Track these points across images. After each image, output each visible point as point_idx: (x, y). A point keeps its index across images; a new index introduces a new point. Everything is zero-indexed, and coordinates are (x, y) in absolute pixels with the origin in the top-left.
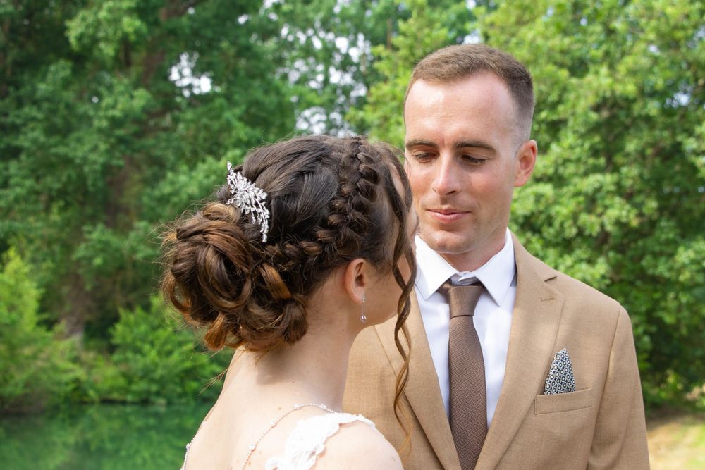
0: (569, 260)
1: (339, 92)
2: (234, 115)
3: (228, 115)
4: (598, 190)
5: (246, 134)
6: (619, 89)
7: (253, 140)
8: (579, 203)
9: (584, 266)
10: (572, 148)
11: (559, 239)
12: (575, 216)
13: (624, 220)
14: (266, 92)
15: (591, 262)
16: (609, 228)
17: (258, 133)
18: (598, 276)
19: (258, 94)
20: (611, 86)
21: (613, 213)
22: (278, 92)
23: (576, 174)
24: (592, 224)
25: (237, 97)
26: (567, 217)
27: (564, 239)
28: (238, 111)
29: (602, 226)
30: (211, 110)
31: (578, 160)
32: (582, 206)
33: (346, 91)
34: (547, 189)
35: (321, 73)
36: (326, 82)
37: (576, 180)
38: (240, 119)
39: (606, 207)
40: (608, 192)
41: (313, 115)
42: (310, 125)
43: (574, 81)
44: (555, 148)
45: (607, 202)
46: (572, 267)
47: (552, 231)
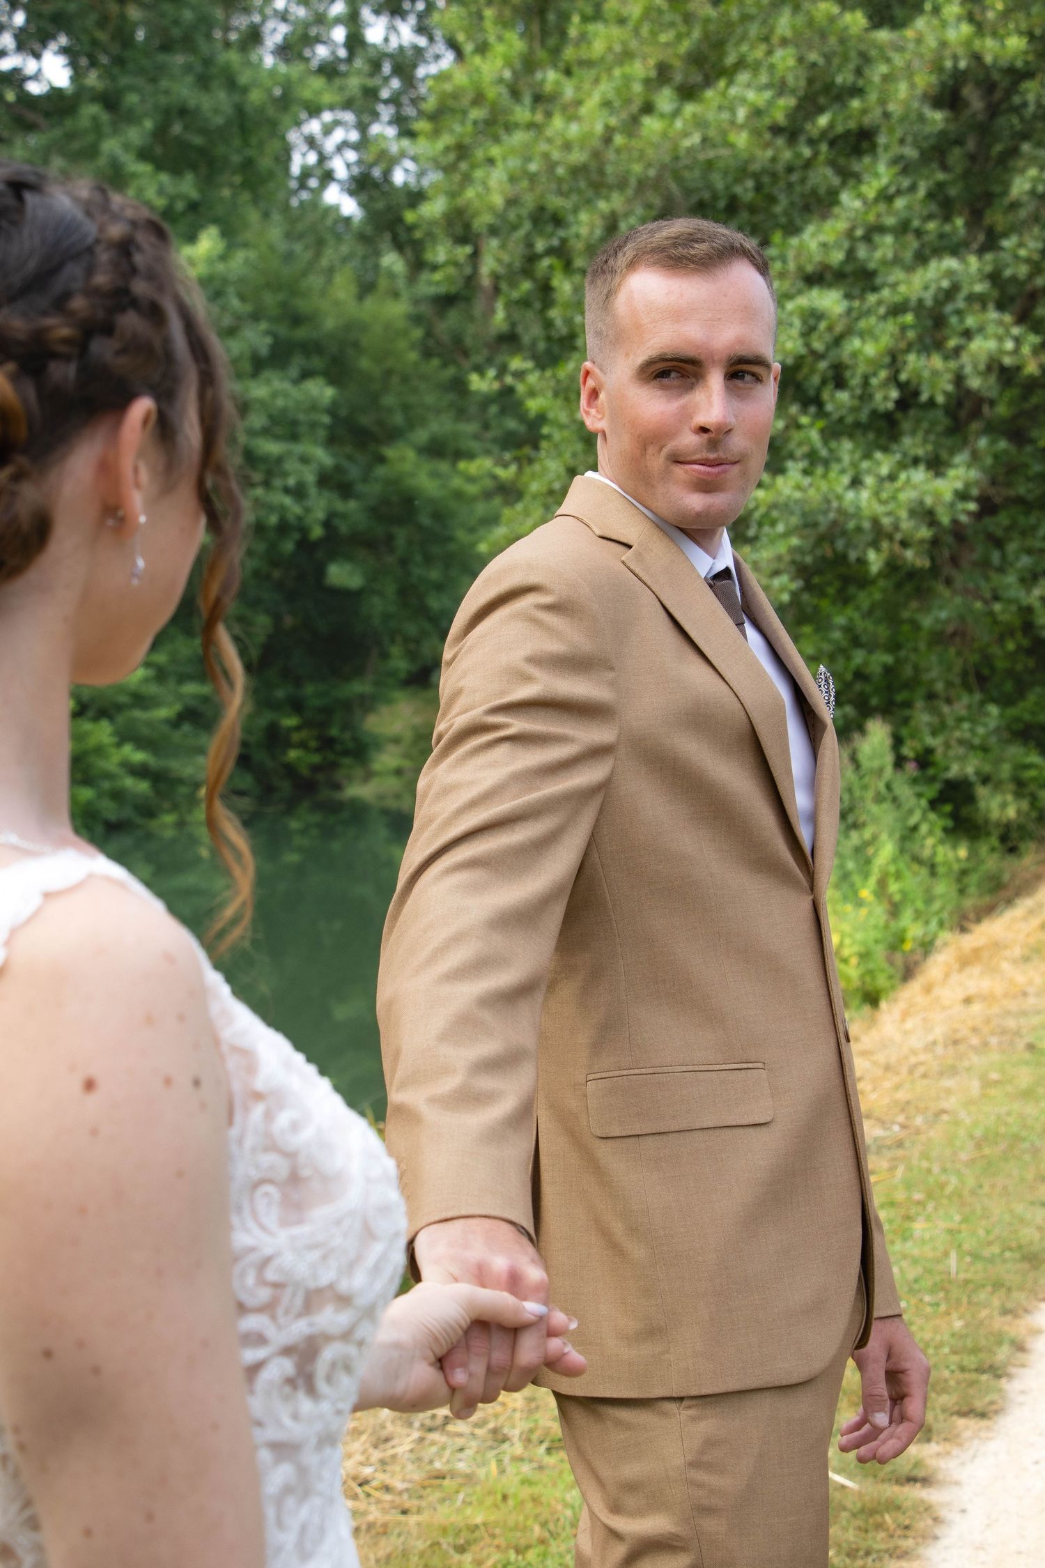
0: (885, 463)
1: (387, 68)
2: (127, 147)
3: (111, 146)
4: (950, 294)
5: (161, 191)
6: (989, 48)
7: (180, 206)
8: (904, 328)
9: (919, 475)
10: (886, 197)
11: (864, 416)
12: (894, 359)
13: (1007, 361)
14: (204, 82)
15: (936, 465)
16: (975, 383)
17: (188, 186)
18: (948, 496)
19: (184, 90)
20: (968, 43)
21: (982, 347)
22: (231, 83)
23: (896, 261)
24: (935, 373)
25: (132, 99)
26: (875, 364)
27: (875, 414)
28: (136, 135)
29: (959, 379)
30: (71, 136)
31: (903, 228)
32: (911, 334)
33: (405, 64)
34: (830, 301)
35: (338, 21)
36: (355, 41)
37: (897, 275)
38: (144, 155)
39: (968, 334)
40: (971, 298)
41: (328, 130)
42: (322, 158)
43: (883, 35)
44: (847, 199)
45: (970, 321)
46: (892, 477)
47: (843, 396)
